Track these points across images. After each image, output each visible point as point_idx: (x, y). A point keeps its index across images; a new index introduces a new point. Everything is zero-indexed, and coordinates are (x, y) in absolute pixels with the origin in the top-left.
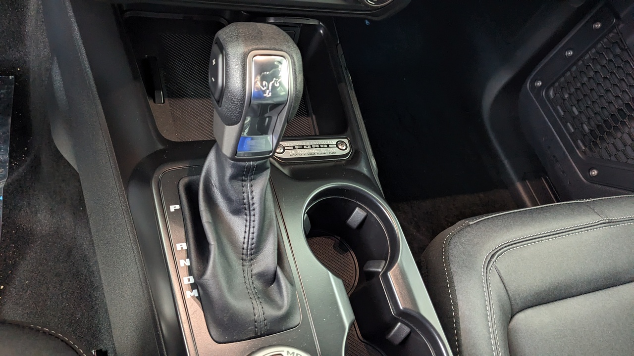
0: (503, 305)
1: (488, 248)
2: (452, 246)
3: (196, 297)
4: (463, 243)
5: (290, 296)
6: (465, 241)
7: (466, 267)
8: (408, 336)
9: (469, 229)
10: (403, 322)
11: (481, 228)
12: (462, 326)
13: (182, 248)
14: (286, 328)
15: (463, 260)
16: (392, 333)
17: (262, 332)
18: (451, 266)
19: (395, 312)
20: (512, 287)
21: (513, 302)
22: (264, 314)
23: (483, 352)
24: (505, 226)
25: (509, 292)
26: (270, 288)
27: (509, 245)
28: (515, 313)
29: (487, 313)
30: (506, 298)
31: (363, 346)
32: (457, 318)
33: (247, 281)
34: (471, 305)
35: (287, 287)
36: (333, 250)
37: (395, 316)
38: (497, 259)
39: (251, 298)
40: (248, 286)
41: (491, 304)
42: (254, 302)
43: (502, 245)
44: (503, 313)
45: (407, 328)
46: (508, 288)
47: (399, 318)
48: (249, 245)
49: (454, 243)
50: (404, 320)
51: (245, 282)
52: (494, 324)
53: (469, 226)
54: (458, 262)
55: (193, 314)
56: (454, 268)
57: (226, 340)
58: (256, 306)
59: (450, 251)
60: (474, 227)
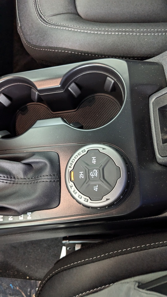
0: (70, 19)
1: (35, 18)
2: (31, 41)
3: (32, 213)
4: (30, 34)
5: (40, 158)
6: (29, 32)
7: (44, 36)
8: (77, 84)
9: (23, 27)
10: (68, 86)
11: (23, 19)
12: (77, 49)
13: (2, 218)
14: (58, 162)
15: (40, 37)
16: (74, 94)
17: (58, 177)
18: (42, 45)
19: (62, 90)
20: (61, 10)
21: (70, 11)
22: (47, 176)
23: (93, 40)
24: (24, 3)
25: (64, 12)
26: (34, 168)
27: (36, 4)
28: (76, 12)
29: (73, 30)
30: (66, 15)
31: (80, 110)
32: (72, 50)
33: (27, 182)
34: (66, 40)
35: (34, 158)
36: (25, 116)
37: (64, 90)
38: (43, 15)
39: (37, 182)
40: (30, 182)
41: (68, 26)
42: (39, 181)
43: (35, 9)
44: (74, 20)
45: (72, 84)
46: (61, 13)
47: (65, 88)
48: (5, 179)
49: (29, 39)
50: (67, 86)
51: (27, 184)
52: (79, 28)
53: (21, 27)
54: (41, 40)
55: (41, 217)
56: (44, 45)
57: (59, 200)
58: (42, 180)
59: (34, 43)
60: (22, 24)
